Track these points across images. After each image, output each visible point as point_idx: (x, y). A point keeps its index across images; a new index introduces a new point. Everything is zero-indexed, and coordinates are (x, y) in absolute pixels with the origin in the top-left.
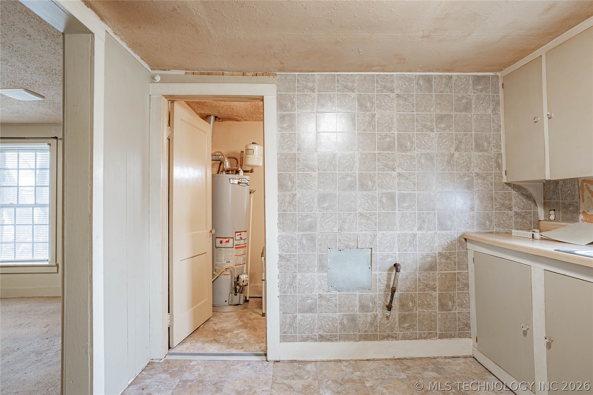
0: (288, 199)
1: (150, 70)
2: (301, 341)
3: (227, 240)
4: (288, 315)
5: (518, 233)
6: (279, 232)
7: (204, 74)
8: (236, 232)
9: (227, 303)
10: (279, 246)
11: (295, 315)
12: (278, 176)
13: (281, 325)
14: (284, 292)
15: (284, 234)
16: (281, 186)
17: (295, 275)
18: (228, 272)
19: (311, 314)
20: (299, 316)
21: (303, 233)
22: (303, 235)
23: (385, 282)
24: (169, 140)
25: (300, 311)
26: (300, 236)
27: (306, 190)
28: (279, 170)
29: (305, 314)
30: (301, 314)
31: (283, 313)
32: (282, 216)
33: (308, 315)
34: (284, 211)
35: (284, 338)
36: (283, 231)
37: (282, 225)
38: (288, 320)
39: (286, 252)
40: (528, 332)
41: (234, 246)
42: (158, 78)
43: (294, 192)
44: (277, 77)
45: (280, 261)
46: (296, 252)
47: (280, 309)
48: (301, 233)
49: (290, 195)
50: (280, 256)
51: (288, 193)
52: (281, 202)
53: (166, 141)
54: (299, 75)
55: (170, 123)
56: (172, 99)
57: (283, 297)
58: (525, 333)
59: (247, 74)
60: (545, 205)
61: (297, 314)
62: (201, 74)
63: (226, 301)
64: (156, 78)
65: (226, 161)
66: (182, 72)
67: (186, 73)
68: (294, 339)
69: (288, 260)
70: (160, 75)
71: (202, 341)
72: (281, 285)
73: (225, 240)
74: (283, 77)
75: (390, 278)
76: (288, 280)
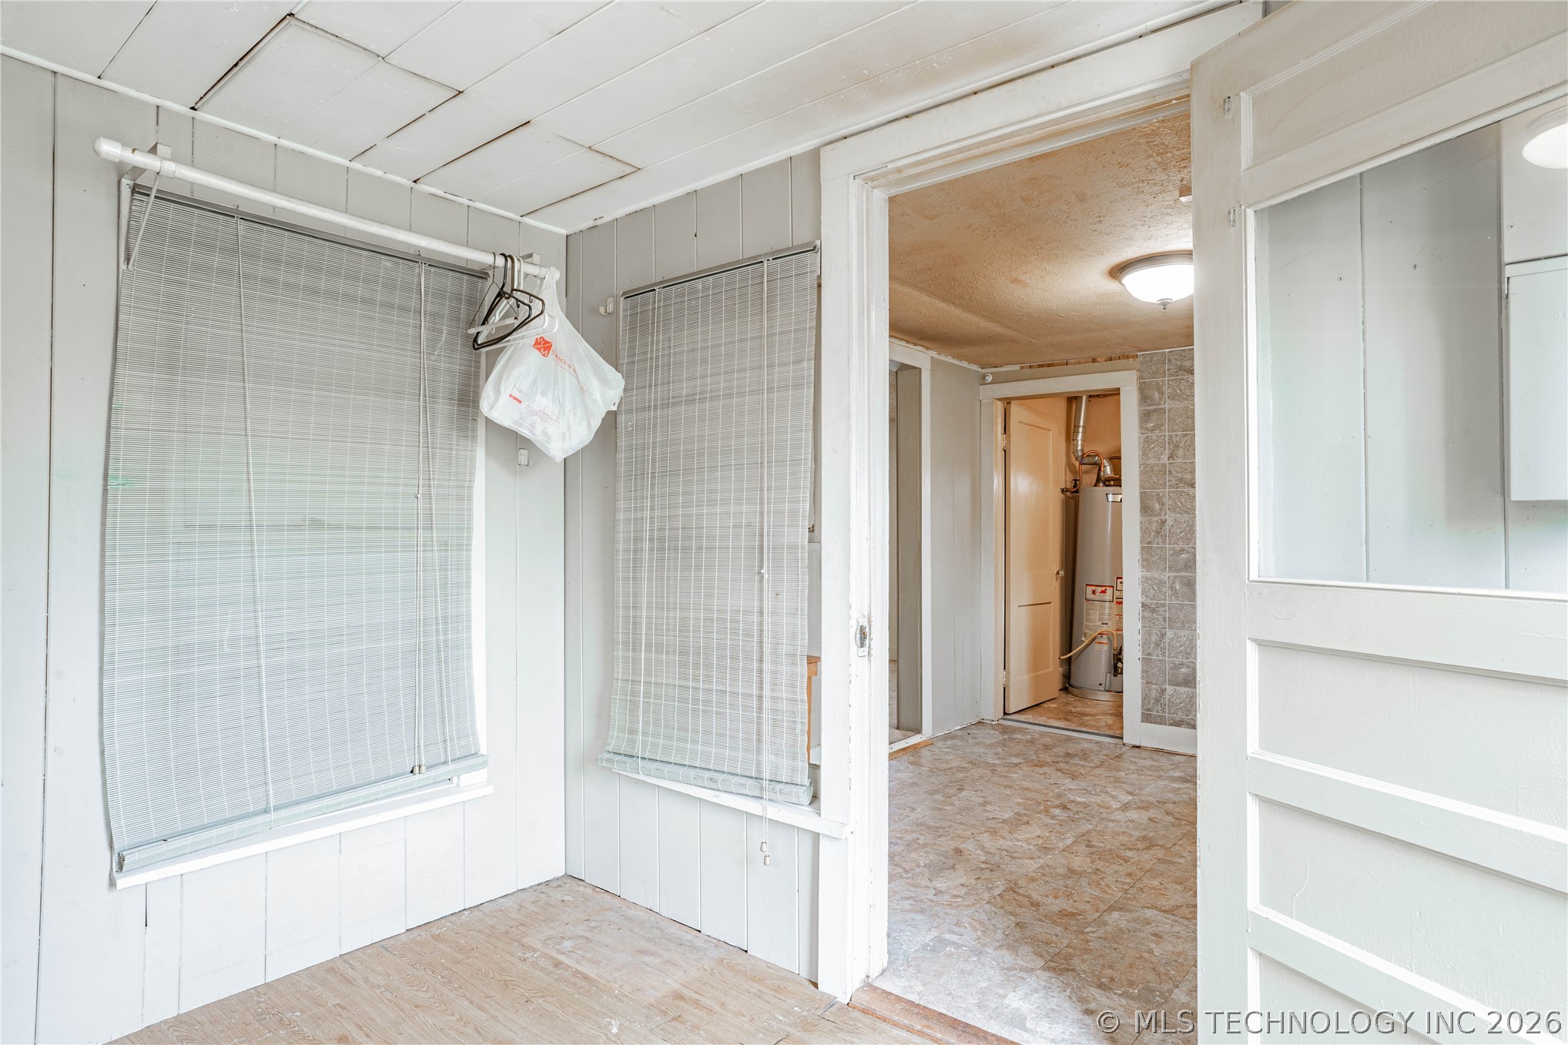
0: (1154, 526)
1: (980, 370)
2: (1171, 725)
3: (1103, 589)
4: (1154, 686)
6: (1142, 572)
7: (1043, 366)
8: (1118, 578)
9: (1102, 688)
10: (1142, 591)
11: (1163, 687)
12: (1141, 496)
13: (1144, 699)
14: (1149, 654)
15: (1149, 574)
16: (1145, 509)
17: (1163, 632)
18: (1104, 640)
19: (1188, 689)
20: (1170, 689)
21: (1176, 574)
22: (1175, 577)
24: (1005, 451)
25: (1170, 683)
26: (1171, 578)
27: (1180, 514)
28: (1142, 487)
29: (1179, 688)
30: (1173, 687)
31: (1147, 683)
32: (1146, 549)
33: (1183, 689)
34: (1149, 543)
35: (1147, 718)
36: (1148, 571)
37: (1146, 563)
38: (1154, 694)
39: (1151, 599)
41: (1115, 600)
42: (989, 379)
43: (1163, 518)
44: (1140, 359)
45: (1143, 611)
46: (1165, 600)
47: (1143, 677)
48: (1172, 574)
49: (1157, 522)
50: (1143, 605)
51: (1154, 519)
52: (1145, 531)
53: (1001, 454)
54: (1170, 352)
55: (1005, 429)
56: (1008, 401)
57: (1146, 661)
59: (1099, 360)
61: (1167, 687)
62: (1040, 366)
63: (1100, 684)
64: (987, 378)
65: (1106, 464)
66: (1017, 367)
67: (1022, 368)
68: (1161, 721)
69: (1154, 611)
70: (992, 374)
71: (1048, 717)
72: (1145, 643)
73: (1099, 589)
74: (1148, 358)
76: (1154, 638)
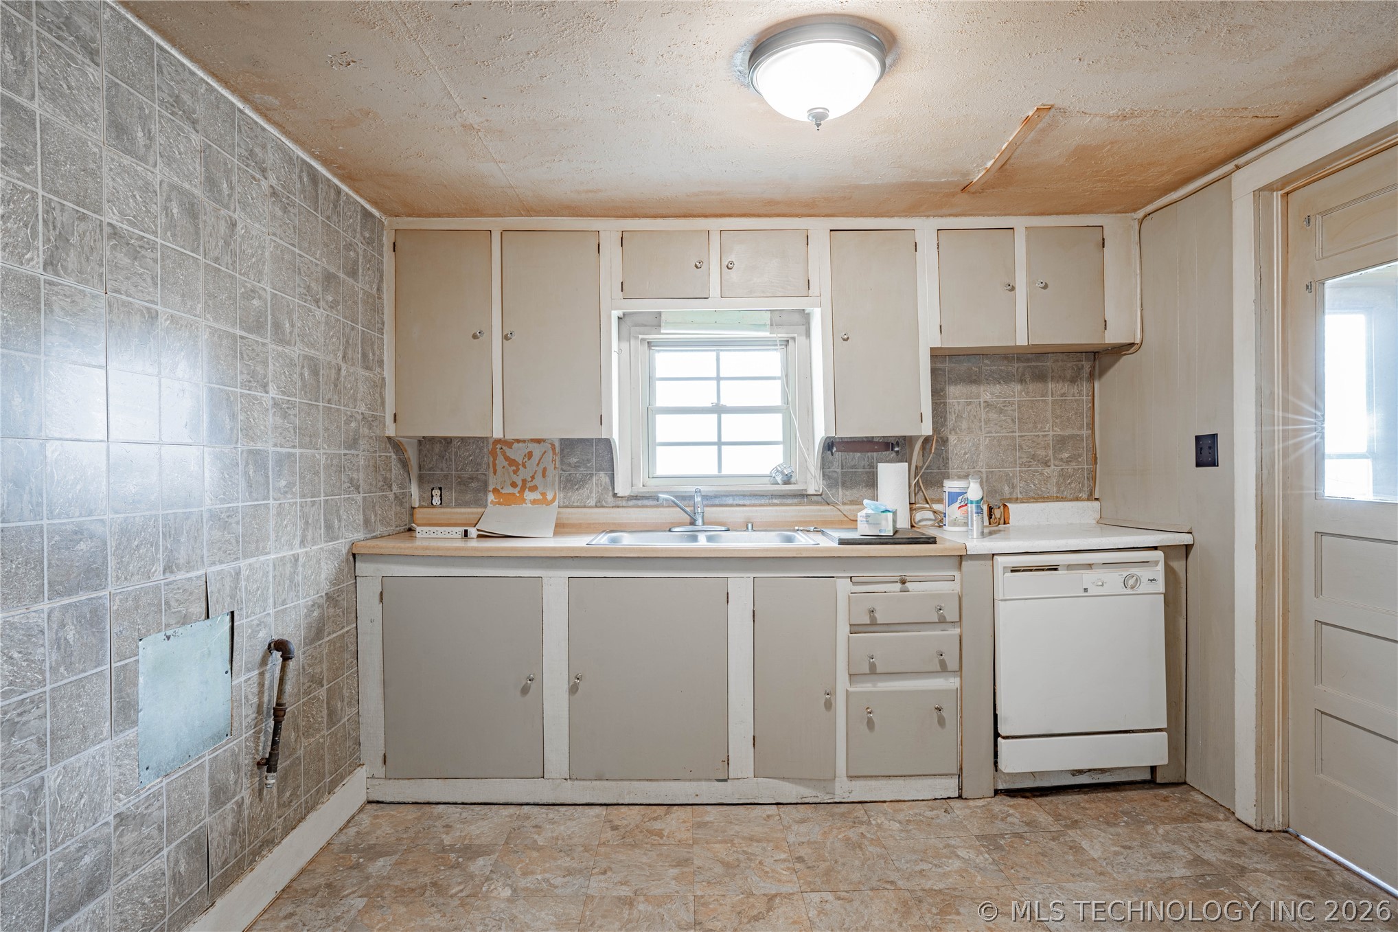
5: (431, 533)
23: (256, 700)
40: (534, 685)
58: (525, 690)
60: (421, 480)
75: (263, 685)
